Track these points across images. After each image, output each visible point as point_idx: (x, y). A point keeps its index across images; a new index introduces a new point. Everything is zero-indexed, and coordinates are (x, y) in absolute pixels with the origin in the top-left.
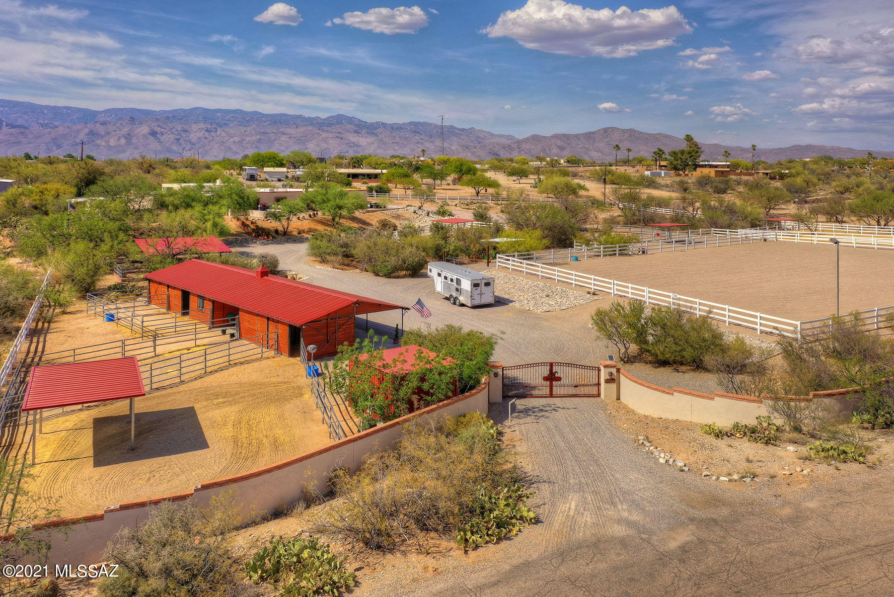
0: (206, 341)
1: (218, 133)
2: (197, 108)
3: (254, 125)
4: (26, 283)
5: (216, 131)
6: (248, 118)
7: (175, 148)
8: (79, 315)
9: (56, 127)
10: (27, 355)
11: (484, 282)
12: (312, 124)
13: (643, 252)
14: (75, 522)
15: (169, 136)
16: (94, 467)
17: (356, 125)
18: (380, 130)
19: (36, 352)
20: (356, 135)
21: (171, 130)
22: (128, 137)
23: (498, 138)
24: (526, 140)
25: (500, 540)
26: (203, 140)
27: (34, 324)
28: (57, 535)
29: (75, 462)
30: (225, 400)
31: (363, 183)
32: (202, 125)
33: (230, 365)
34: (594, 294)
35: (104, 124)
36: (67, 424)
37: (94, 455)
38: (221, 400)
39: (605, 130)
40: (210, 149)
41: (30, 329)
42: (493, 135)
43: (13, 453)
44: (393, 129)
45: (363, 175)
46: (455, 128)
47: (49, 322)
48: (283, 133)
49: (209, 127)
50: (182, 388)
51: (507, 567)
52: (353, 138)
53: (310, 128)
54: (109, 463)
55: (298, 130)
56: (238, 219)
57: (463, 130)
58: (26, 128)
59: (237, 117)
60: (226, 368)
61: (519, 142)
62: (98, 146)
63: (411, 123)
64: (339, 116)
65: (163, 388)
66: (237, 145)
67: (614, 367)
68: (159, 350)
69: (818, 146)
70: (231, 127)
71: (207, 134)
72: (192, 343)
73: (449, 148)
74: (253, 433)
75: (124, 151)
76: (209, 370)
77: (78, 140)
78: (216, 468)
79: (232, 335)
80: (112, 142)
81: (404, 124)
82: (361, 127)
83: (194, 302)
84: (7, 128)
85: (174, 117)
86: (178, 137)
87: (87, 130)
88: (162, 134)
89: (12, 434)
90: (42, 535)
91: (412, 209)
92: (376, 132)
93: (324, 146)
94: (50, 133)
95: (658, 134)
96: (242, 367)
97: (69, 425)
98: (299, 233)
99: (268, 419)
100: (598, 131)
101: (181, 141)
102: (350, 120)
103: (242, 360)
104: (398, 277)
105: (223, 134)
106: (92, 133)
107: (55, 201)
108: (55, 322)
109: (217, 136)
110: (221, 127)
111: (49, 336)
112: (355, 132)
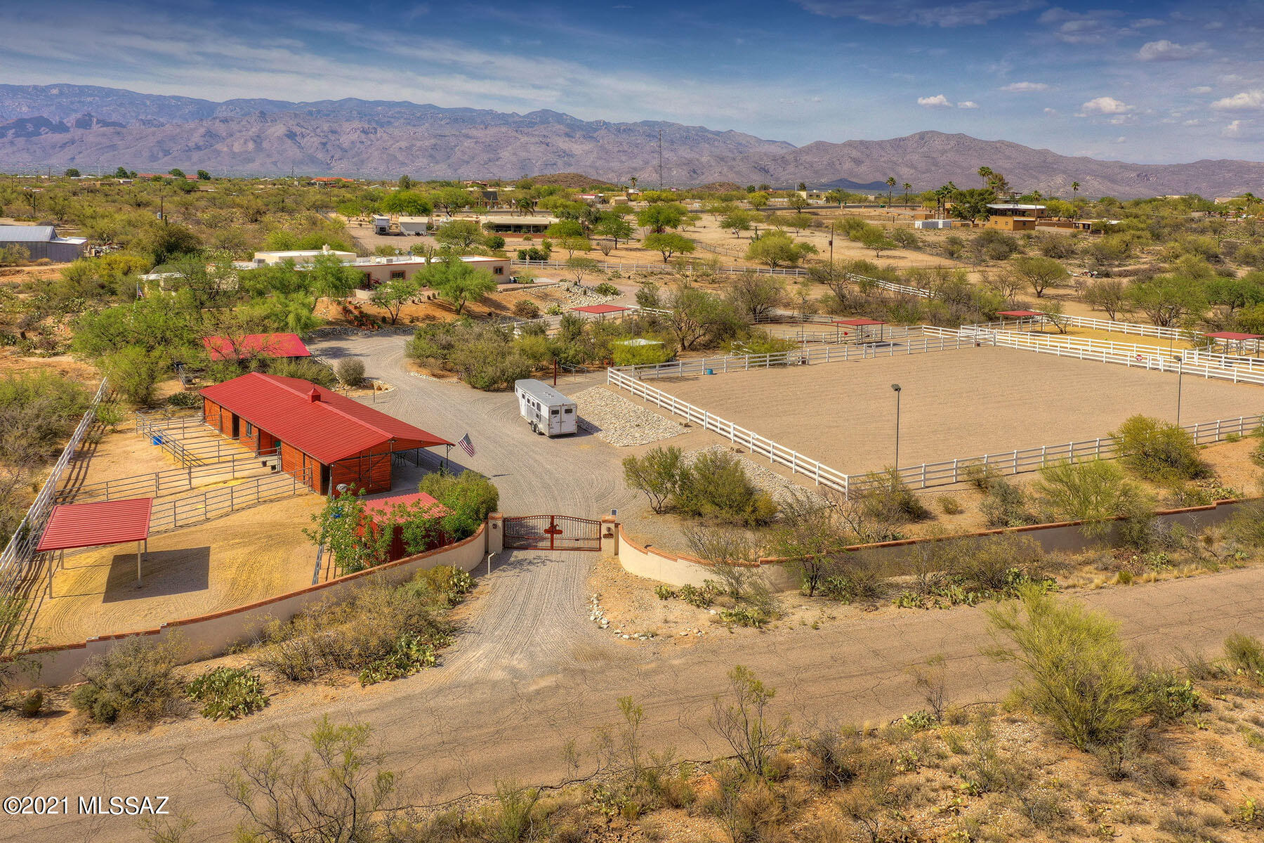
0: (246, 473)
1: (379, 135)
2: (350, 99)
3: (427, 124)
4: (73, 399)
5: (376, 133)
6: (419, 114)
7: (320, 156)
8: (129, 435)
9: (163, 125)
10: (67, 483)
11: (564, 409)
12: (506, 123)
13: (804, 362)
14: (61, 648)
15: (312, 140)
16: (104, 602)
17: (568, 126)
18: (603, 132)
19: (76, 480)
20: (567, 139)
21: (314, 130)
22: (258, 140)
23: (767, 146)
24: (807, 150)
25: (396, 677)
26: (358, 145)
27: (81, 445)
28: (46, 657)
29: (87, 597)
30: (241, 540)
31: (526, 239)
32: (356, 124)
33: (260, 502)
34: (687, 426)
35: (225, 121)
36: (88, 560)
37: (106, 592)
38: (237, 541)
39: (922, 136)
40: (368, 158)
41: (75, 452)
42: (759, 141)
43: (35, 587)
44: (619, 131)
45: (528, 227)
46: (708, 131)
47: (96, 443)
48: (467, 136)
49: (366, 126)
50: (208, 526)
51: (390, 698)
52: (563, 144)
53: (504, 129)
54: (115, 600)
55: (488, 132)
56: (339, 303)
57: (718, 133)
58: (124, 127)
59: (405, 113)
60: (254, 506)
61: (797, 153)
62: (218, 153)
63: (645, 123)
64: (545, 112)
65: (188, 525)
66: (404, 153)
67: (612, 522)
68: (195, 482)
69: (1237, 162)
70: (396, 127)
71: (363, 136)
72: (230, 476)
73: (698, 160)
74: (252, 576)
75: (253, 160)
76: (236, 507)
77: (191, 144)
78: (206, 608)
79: (273, 467)
80: (237, 148)
81: (635, 124)
82: (574, 128)
83: (243, 427)
84: (100, 125)
85: (319, 112)
86: (324, 141)
87: (202, 131)
88: (303, 136)
89: (38, 569)
90: (35, 657)
91: (565, 285)
92: (595, 135)
93: (523, 154)
94: (154, 134)
95: (999, 142)
96: (271, 505)
97: (90, 561)
98: (412, 322)
99: (272, 562)
100: (912, 136)
101: (329, 147)
102: (560, 118)
103: (272, 497)
104: (498, 390)
105: (385, 137)
106: (210, 134)
107: (124, 278)
108: (104, 442)
109: (378, 140)
110: (382, 126)
111: (93, 460)
112: (567, 135)
